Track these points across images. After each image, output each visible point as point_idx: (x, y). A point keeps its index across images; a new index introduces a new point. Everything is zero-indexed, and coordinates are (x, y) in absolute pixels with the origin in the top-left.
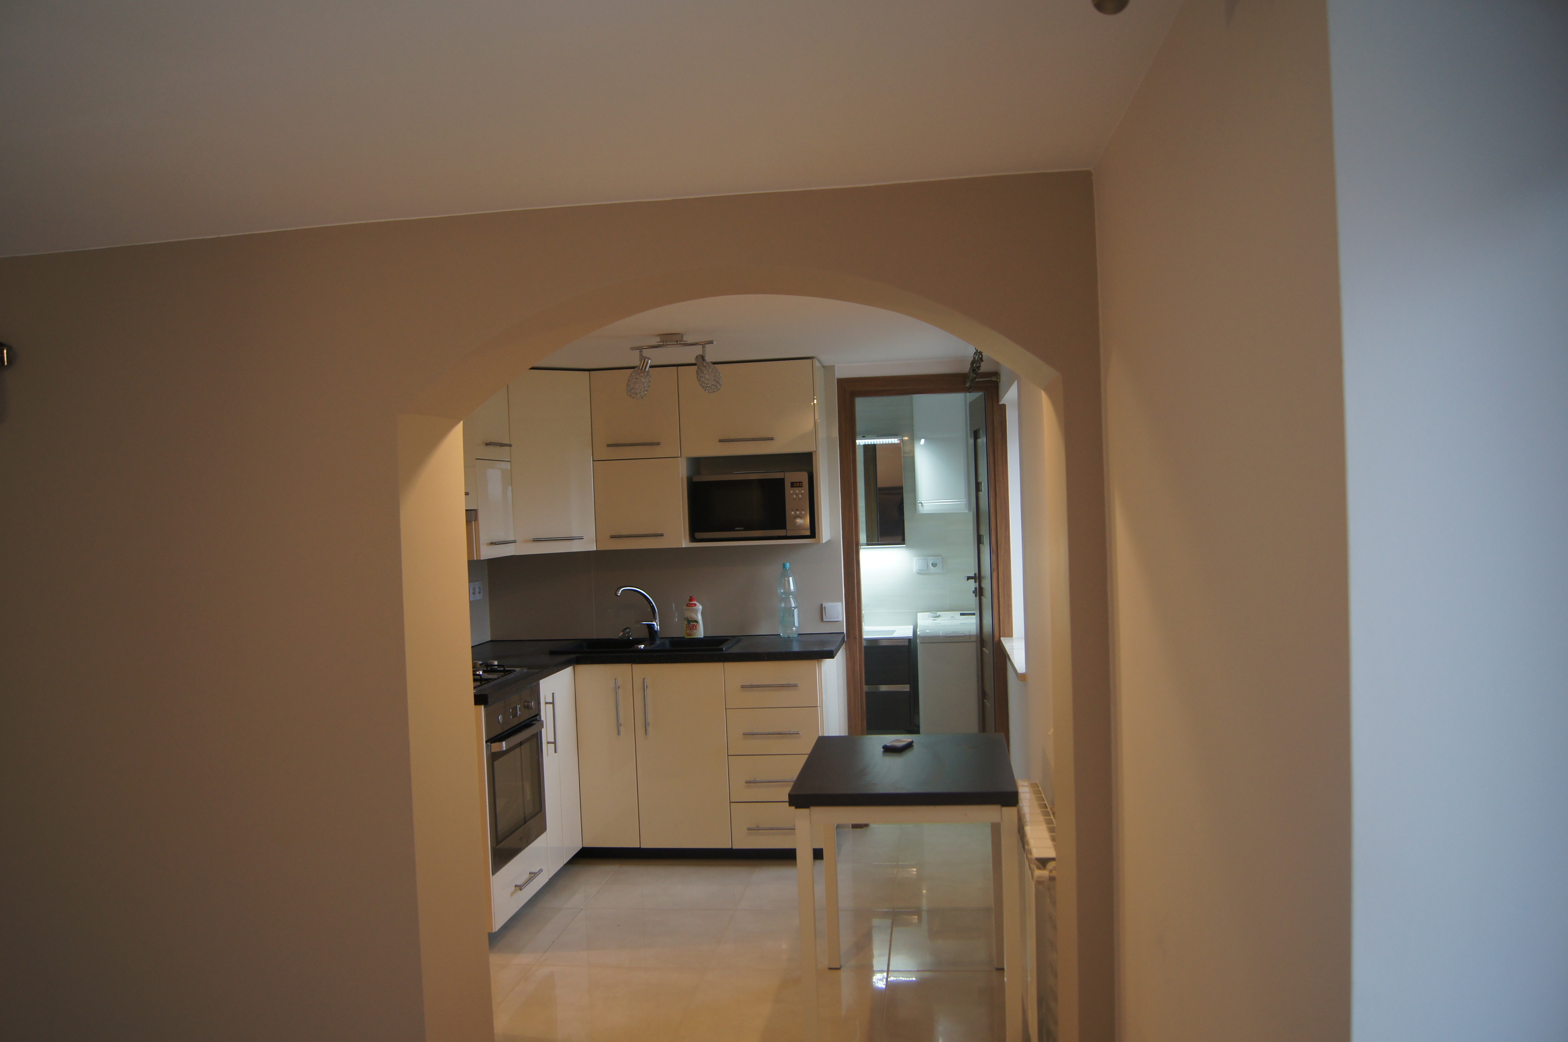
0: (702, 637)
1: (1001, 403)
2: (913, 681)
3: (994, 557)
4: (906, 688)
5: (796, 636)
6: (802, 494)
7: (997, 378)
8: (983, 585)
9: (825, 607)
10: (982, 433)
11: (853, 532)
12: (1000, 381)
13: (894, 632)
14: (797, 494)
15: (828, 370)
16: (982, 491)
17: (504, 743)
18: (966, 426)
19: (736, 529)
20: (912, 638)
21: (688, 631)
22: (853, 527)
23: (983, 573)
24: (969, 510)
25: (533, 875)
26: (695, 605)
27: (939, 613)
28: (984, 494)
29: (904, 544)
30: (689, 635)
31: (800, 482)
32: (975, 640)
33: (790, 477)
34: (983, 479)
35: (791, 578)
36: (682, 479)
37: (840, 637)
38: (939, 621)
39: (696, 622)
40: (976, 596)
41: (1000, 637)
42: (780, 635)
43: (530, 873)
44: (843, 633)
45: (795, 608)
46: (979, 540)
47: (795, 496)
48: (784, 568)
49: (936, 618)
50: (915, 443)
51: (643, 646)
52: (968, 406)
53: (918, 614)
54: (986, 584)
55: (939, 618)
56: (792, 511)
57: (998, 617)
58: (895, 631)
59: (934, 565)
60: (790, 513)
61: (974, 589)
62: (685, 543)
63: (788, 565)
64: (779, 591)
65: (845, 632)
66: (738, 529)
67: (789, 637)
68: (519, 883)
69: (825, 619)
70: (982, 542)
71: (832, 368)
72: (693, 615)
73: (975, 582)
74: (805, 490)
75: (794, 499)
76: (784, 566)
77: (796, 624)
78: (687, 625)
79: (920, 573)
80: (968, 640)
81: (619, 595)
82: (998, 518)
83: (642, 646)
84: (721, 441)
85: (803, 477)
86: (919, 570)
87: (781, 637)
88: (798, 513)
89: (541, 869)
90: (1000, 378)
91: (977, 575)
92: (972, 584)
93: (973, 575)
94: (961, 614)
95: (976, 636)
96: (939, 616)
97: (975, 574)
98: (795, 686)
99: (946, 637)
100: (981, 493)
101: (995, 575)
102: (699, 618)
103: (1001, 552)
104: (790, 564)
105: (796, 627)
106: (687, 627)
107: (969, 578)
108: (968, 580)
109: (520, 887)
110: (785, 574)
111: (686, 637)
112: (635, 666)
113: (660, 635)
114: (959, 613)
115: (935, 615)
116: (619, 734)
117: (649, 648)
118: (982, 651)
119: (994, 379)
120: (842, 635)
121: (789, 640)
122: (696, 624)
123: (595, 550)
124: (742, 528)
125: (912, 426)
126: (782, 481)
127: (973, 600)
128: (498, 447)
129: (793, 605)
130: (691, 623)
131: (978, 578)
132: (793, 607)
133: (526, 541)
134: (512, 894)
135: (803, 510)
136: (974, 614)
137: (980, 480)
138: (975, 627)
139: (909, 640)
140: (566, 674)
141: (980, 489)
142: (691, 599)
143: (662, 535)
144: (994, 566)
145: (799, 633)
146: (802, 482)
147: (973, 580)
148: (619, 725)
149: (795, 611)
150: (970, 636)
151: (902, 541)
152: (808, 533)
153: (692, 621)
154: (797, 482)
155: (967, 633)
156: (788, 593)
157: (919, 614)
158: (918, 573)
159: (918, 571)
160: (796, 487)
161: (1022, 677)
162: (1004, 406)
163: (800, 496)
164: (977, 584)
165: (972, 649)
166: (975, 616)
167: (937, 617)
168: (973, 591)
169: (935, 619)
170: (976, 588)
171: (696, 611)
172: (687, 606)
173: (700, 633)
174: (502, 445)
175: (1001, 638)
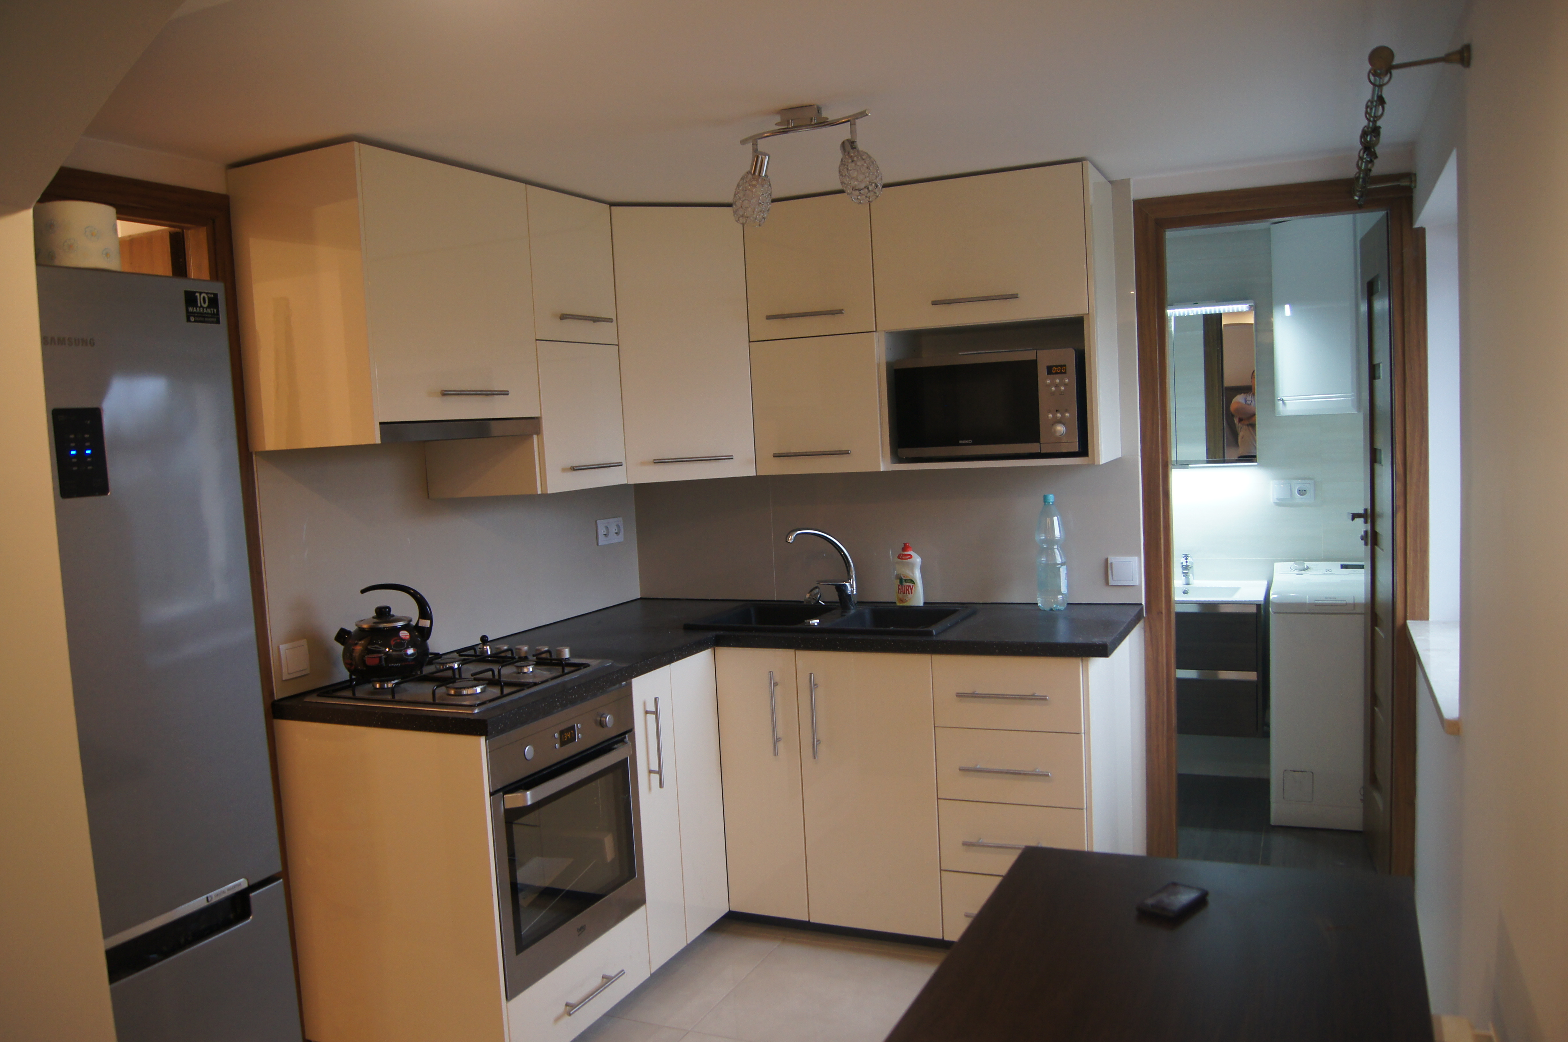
0: (921, 604)
1: (1417, 225)
2: (1263, 666)
3: (1399, 487)
4: (1252, 676)
5: (1062, 608)
6: (1065, 385)
7: (1411, 181)
8: (1378, 529)
9: (1111, 564)
10: (1381, 285)
11: (1157, 446)
12: (1415, 187)
13: (1236, 590)
14: (1057, 386)
15: (1119, 186)
16: (1379, 378)
17: (528, 793)
18: (1356, 278)
19: (960, 442)
20: (1262, 603)
21: (901, 596)
22: (1158, 436)
23: (1378, 509)
24: (1359, 410)
25: (607, 980)
26: (911, 556)
27: (1307, 564)
28: (1383, 384)
29: (1256, 462)
30: (902, 601)
31: (1061, 366)
32: (1363, 612)
33: (1045, 358)
34: (1382, 358)
35: (1055, 519)
36: (879, 365)
37: (1134, 611)
38: (1307, 576)
39: (912, 581)
40: (1366, 544)
41: (1405, 619)
42: (1037, 604)
43: (604, 977)
44: (1141, 604)
45: (1062, 564)
46: (1374, 457)
47: (1053, 389)
48: (1045, 502)
49: (1303, 572)
50: (1274, 311)
51: (818, 621)
52: (1358, 245)
53: (1275, 564)
54: (1384, 527)
55: (1306, 572)
56: (1049, 412)
57: (1403, 586)
58: (1238, 588)
59: (1302, 492)
60: (1046, 415)
61: (1363, 533)
62: (884, 464)
63: (1051, 498)
64: (1037, 539)
65: (1143, 603)
66: (964, 442)
67: (1051, 610)
68: (573, 1000)
69: (1111, 582)
70: (1378, 460)
71: (1125, 183)
72: (906, 572)
73: (1366, 522)
74: (1070, 379)
75: (1053, 394)
76: (1045, 498)
77: (1064, 589)
78: (899, 586)
79: (1280, 503)
80: (1353, 612)
81: (791, 541)
82: (1408, 422)
83: (816, 622)
84: (934, 303)
85: (1068, 356)
86: (1277, 499)
87: (1039, 609)
88: (1059, 415)
89: (623, 970)
90: (1415, 181)
91: (1369, 511)
92: (1360, 526)
93: (1362, 512)
94: (1343, 567)
95: (1365, 604)
96: (1308, 567)
97: (1366, 510)
98: (1043, 699)
99: (1316, 605)
100: (1378, 383)
101: (1399, 517)
102: (917, 575)
103: (1412, 479)
104: (1054, 497)
105: (1062, 594)
106: (899, 589)
107: (1355, 516)
108: (1353, 519)
109: (571, 1008)
110: (1046, 511)
111: (898, 604)
112: (800, 653)
113: (855, 600)
114: (1339, 563)
115: (1301, 567)
116: (776, 754)
117: (827, 625)
118: (1373, 632)
119: (1404, 183)
120: (1137, 609)
121: (1051, 616)
122: (911, 585)
123: (755, 475)
124: (970, 441)
125: (1270, 286)
126: (1033, 365)
127: (1361, 550)
128: (591, 322)
129: (1059, 560)
130: (905, 584)
131: (1370, 515)
132: (1058, 564)
133: (643, 464)
134: (558, 1019)
135: (1066, 411)
136: (1362, 567)
137: (1376, 361)
138: (1363, 590)
139: (1258, 606)
140: (700, 662)
141: (1377, 375)
142: (905, 548)
143: (846, 453)
144: (1399, 502)
145: (1069, 602)
146: (1065, 366)
147: (1362, 519)
148: (776, 740)
149: (1061, 569)
150: (1354, 605)
151: (1249, 458)
152: (1076, 448)
153: (906, 581)
154: (1057, 366)
155: (1351, 601)
156: (1051, 541)
157: (1277, 565)
158: (1277, 504)
159: (1277, 501)
160: (1056, 373)
161: (1452, 728)
162: (1422, 231)
163: (1062, 388)
164: (1369, 525)
165: (1358, 625)
166: (1363, 570)
167: (1304, 570)
168: (1362, 536)
169: (1301, 572)
170: (1366, 532)
171: (912, 566)
172: (899, 557)
173: (918, 598)
174: (595, 320)
175: (1408, 621)
